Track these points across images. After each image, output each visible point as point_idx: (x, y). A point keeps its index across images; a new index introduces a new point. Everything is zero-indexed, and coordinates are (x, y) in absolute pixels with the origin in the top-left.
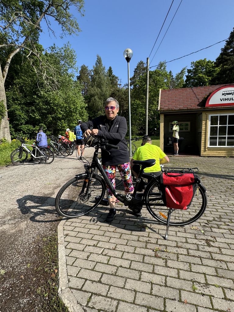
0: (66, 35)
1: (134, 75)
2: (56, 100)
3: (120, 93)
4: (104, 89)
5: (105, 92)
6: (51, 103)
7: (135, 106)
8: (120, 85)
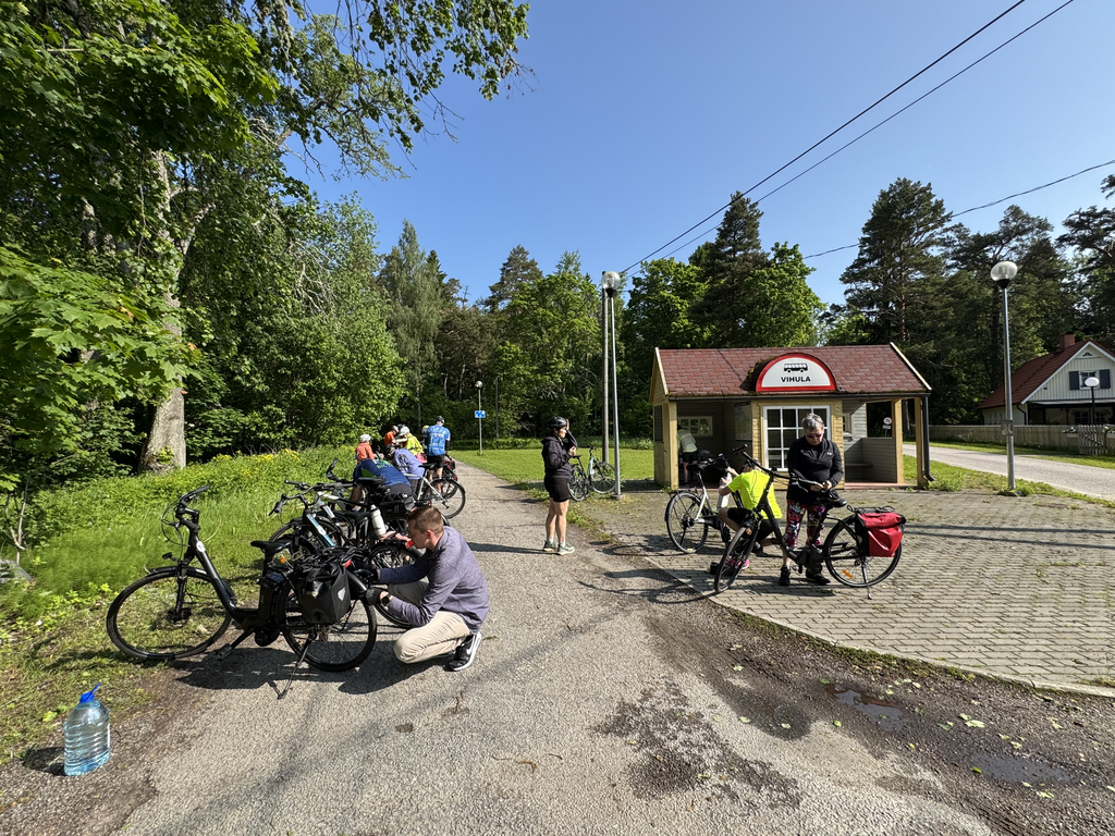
0: (352, 174)
1: (503, 279)
2: (322, 341)
3: (469, 324)
4: (424, 309)
5: (427, 317)
6: (308, 350)
7: (506, 357)
8: (465, 300)
